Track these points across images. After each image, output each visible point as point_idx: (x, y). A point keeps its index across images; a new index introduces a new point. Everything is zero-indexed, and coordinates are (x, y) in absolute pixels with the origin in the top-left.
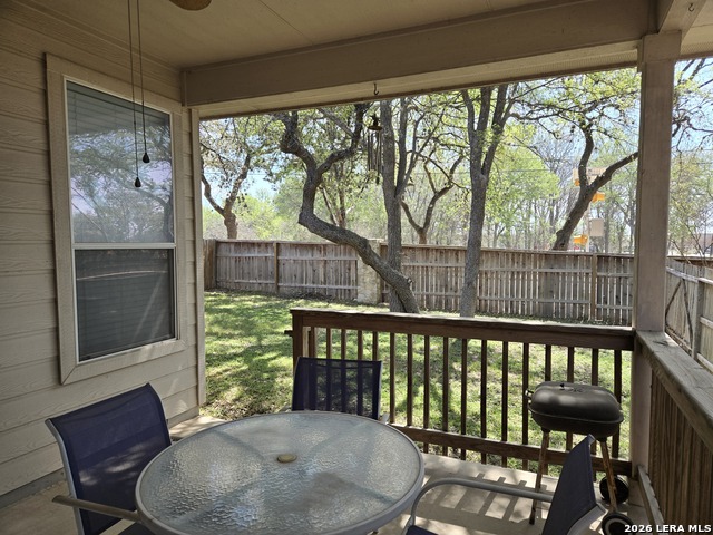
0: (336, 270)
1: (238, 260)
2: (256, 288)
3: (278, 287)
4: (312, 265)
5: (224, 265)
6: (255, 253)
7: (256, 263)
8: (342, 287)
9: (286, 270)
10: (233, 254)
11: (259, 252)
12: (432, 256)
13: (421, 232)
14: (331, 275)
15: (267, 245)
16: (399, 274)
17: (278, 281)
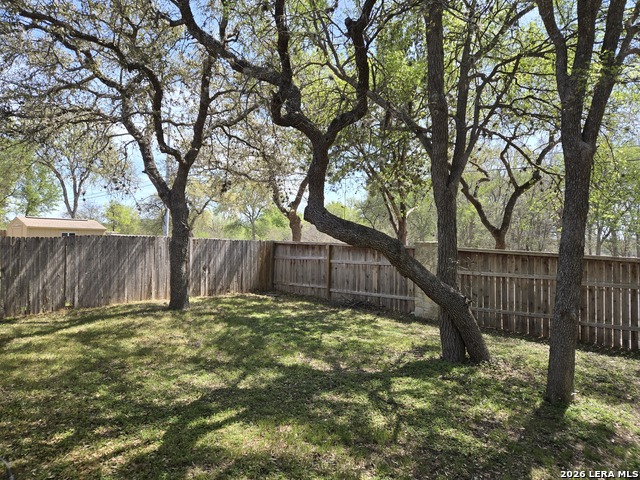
0: (391, 277)
1: (293, 262)
2: (309, 292)
3: (330, 293)
4: (365, 270)
5: (282, 268)
6: (309, 256)
7: (309, 267)
8: (398, 297)
9: (339, 274)
10: (289, 257)
11: (313, 255)
12: (512, 264)
13: (498, 234)
14: (386, 282)
15: (321, 247)
16: (452, 290)
17: (330, 286)
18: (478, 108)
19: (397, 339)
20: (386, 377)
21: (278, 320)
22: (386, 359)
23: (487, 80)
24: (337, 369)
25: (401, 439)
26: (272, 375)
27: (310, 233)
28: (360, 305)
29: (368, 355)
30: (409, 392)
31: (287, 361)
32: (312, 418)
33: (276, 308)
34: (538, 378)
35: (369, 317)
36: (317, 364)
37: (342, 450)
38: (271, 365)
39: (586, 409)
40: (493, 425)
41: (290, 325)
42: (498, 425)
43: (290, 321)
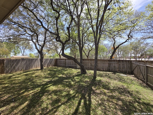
1: (60, 61)
2: (62, 66)
4: (70, 62)
5: (58, 62)
6: (62, 60)
7: (62, 62)
8: (75, 66)
9: (66, 63)
10: (59, 61)
12: (89, 60)
13: (87, 57)
14: (73, 64)
15: (64, 59)
16: (82, 64)
17: (65, 65)
18: (85, 40)
19: (75, 71)
20: (73, 77)
21: (58, 70)
22: (74, 74)
23: (86, 36)
24: (67, 76)
25: (76, 85)
26: (57, 78)
27: (62, 57)
28: (70, 67)
29: (71, 74)
30: (77, 79)
31: (59, 76)
32: (63, 84)
33: (57, 68)
34: (93, 75)
35: (71, 69)
36: (64, 76)
37: (68, 88)
38: (57, 77)
39: (98, 78)
40: (87, 82)
41: (60, 71)
42: (88, 82)
43: (60, 70)
